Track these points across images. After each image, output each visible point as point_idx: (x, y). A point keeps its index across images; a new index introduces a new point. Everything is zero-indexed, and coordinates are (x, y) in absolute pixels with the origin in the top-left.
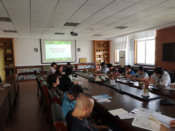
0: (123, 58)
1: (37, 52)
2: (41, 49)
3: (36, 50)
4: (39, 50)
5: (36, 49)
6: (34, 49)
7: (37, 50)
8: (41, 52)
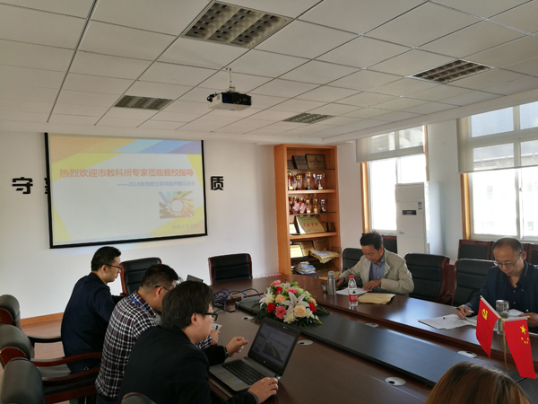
0: (414, 213)
1: (28, 192)
2: (48, 180)
3: (25, 185)
4: (38, 186)
5: (22, 179)
6: (14, 180)
7: (29, 186)
8: (48, 192)
